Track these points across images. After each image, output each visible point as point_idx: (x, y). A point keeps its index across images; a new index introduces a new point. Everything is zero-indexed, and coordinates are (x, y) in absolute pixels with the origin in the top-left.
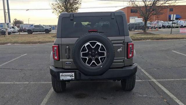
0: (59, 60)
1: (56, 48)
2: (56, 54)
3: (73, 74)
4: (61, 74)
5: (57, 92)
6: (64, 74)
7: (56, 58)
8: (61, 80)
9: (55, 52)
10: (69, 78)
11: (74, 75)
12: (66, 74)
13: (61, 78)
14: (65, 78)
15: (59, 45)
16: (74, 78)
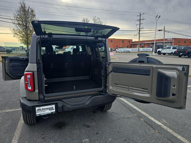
0: (34, 91)
1: (29, 76)
2: (29, 84)
3: (54, 106)
4: (37, 108)
5: (29, 125)
6: (41, 108)
7: (30, 88)
8: (38, 115)
9: (28, 81)
10: (48, 112)
11: (54, 108)
12: (44, 107)
13: (38, 113)
14: (43, 113)
15: (33, 72)
16: (54, 111)
